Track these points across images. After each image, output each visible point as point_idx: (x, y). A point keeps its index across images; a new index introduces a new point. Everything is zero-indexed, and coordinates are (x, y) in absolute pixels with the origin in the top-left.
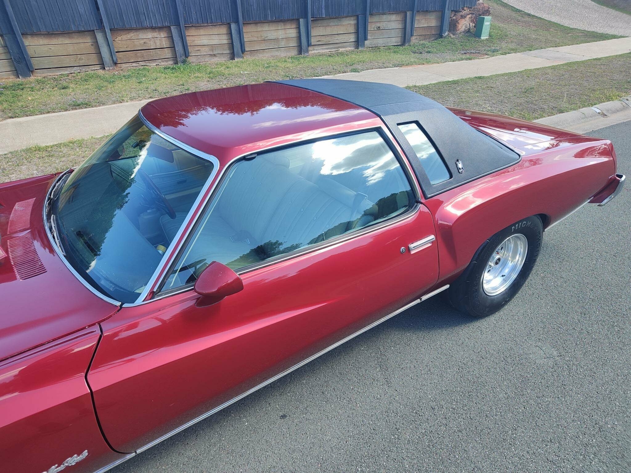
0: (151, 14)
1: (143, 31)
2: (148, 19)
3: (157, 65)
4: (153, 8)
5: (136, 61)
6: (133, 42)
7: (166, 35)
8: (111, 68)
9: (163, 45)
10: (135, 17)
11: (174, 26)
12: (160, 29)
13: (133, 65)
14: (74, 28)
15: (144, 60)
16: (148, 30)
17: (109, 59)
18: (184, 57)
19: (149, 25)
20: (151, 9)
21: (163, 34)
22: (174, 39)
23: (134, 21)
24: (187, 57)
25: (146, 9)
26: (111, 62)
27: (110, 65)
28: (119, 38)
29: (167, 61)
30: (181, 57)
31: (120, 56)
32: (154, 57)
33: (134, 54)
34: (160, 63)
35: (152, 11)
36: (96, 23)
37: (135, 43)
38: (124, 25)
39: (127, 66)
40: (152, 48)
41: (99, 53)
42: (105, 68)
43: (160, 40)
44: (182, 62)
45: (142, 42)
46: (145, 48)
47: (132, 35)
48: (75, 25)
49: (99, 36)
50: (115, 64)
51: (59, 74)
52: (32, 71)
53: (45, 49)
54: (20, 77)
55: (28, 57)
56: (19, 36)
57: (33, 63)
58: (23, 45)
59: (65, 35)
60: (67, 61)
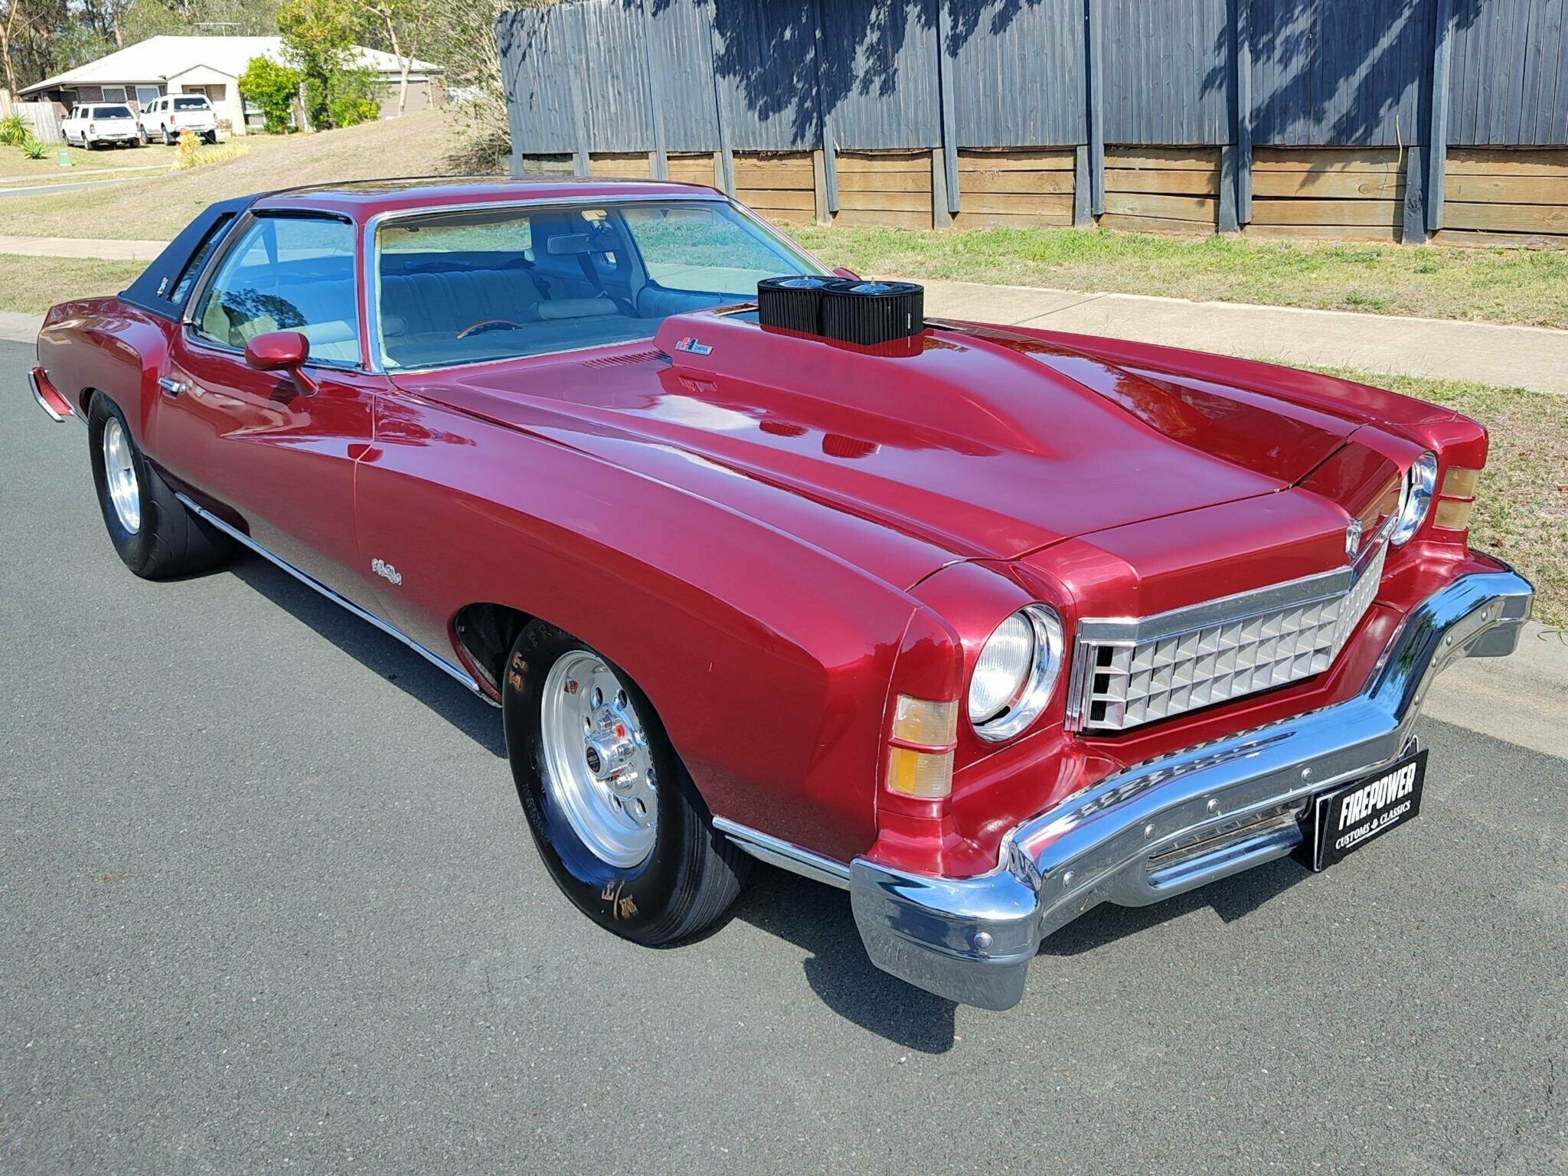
51: (1488, 245)
52: (1434, 232)
53: (1485, 184)
54: (1404, 240)
55: (1436, 197)
56: (1437, 150)
57: (1442, 215)
58: (1436, 170)
59: (1547, 155)
60: (1521, 219)
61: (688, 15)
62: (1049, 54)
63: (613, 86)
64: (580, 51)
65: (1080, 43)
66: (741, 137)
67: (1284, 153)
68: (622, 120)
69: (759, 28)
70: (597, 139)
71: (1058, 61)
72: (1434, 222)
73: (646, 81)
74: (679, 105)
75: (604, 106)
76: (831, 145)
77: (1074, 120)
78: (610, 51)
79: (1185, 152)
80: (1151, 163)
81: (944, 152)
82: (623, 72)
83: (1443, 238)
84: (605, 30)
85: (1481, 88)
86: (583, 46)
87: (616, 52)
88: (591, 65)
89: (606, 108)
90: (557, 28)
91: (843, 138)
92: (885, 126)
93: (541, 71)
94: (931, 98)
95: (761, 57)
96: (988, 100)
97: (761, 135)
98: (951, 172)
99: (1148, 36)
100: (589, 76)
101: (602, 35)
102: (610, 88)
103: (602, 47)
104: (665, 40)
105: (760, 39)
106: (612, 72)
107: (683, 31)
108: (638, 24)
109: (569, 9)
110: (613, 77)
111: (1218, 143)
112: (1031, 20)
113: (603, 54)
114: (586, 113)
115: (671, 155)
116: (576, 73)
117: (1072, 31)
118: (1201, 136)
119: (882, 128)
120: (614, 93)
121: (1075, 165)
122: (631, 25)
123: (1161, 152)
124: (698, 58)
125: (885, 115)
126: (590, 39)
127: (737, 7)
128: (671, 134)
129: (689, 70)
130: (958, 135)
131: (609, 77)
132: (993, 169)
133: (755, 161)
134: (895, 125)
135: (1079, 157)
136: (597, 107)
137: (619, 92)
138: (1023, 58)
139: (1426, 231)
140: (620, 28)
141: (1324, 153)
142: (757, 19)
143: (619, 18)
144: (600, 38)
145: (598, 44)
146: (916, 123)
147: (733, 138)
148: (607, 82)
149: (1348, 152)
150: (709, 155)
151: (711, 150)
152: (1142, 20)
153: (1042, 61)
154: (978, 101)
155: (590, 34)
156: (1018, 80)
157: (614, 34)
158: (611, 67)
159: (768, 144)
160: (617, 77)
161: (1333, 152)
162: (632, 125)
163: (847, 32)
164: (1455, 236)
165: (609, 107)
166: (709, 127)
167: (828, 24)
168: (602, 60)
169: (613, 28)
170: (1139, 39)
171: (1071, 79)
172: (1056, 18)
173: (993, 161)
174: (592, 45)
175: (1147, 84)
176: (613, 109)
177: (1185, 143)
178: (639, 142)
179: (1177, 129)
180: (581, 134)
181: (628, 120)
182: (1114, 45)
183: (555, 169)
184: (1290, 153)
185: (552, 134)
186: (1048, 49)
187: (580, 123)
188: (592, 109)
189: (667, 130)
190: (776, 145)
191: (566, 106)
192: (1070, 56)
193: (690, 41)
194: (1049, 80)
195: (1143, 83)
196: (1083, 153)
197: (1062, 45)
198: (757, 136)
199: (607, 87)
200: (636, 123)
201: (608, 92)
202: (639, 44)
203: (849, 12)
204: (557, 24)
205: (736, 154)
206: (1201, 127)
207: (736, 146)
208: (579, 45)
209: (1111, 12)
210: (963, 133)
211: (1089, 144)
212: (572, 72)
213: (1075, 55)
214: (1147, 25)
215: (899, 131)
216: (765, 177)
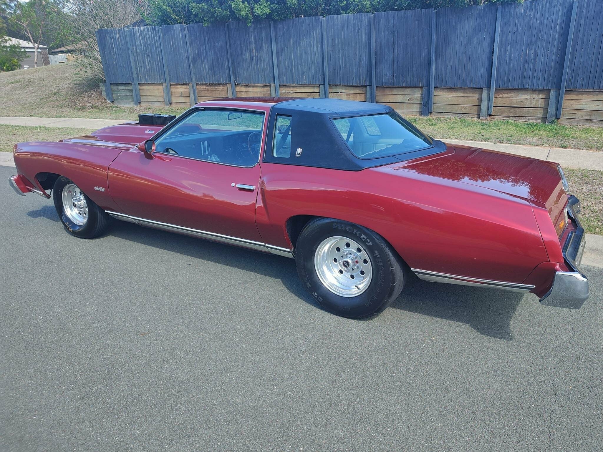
0: (535, 78)
1: (524, 91)
2: (532, 82)
3: (525, 121)
4: (539, 73)
5: (508, 115)
6: (512, 100)
7: (544, 96)
8: (484, 118)
9: (538, 105)
10: (520, 80)
11: (555, 90)
12: (540, 91)
13: (504, 118)
14: (468, 86)
15: (515, 116)
16: (528, 91)
17: (486, 111)
18: (553, 118)
19: (531, 87)
20: (538, 74)
21: (541, 96)
22: (550, 101)
23: (518, 83)
24: (558, 119)
25: (533, 74)
26: (487, 113)
27: (484, 116)
28: (501, 96)
29: (536, 120)
30: (551, 117)
31: (496, 110)
32: (525, 114)
33: (508, 110)
34: (529, 120)
35: (537, 75)
36: (486, 83)
37: (513, 101)
38: (508, 86)
39: (499, 118)
40: (527, 106)
41: (480, 106)
42: (480, 118)
43: (536, 100)
44: (550, 122)
45: (519, 100)
46: (520, 106)
47: (513, 95)
48: (471, 84)
49: (485, 93)
50: (490, 115)
51: (447, 117)
52: (431, 113)
53: (445, 98)
54: (422, 116)
55: (431, 103)
56: (432, 88)
57: (434, 108)
58: (431, 94)
59: (462, 90)
60: (455, 109)
61: (177, 34)
62: (310, 54)
63: (147, 59)
64: (133, 46)
65: (320, 51)
66: (199, 78)
67: (386, 88)
68: (152, 71)
69: (205, 40)
70: (142, 78)
71: (313, 57)
72: (431, 110)
73: (161, 58)
74: (174, 67)
75: (144, 66)
76: (234, 82)
77: (318, 76)
78: (146, 46)
79: (355, 88)
80: (344, 91)
81: (275, 85)
82: (151, 54)
83: (433, 115)
84: (143, 38)
85: (444, 70)
86: (134, 44)
87: (148, 46)
88: (138, 51)
89: (145, 67)
90: (123, 36)
91: (238, 79)
92: (253, 76)
93: (117, 52)
94: (269, 67)
95: (206, 50)
96: (289, 68)
97: (207, 78)
98: (278, 93)
99: (342, 50)
100: (137, 55)
101: (142, 40)
102: (146, 60)
103: (142, 45)
104: (168, 43)
105: (205, 44)
106: (147, 54)
107: (175, 40)
108: (157, 37)
109: (127, 29)
110: (147, 56)
111: (365, 85)
112: (303, 42)
113: (143, 47)
114: (137, 68)
115: (171, 84)
116: (132, 53)
117: (317, 47)
118: (360, 83)
119: (252, 77)
120: (148, 62)
121: (319, 91)
122: (154, 37)
123: (347, 87)
124: (181, 50)
125: (253, 72)
126: (137, 41)
127: (196, 32)
128: (172, 77)
129: (178, 54)
130: (279, 80)
131: (146, 55)
132: (292, 91)
133: (205, 87)
134: (257, 76)
135: (321, 88)
136: (141, 67)
137: (150, 61)
138: (301, 55)
139: (429, 112)
140: (149, 38)
141: (398, 89)
142: (204, 37)
143: (149, 34)
144: (141, 41)
145: (141, 43)
146: (264, 75)
147: (196, 79)
148: (145, 58)
149: (405, 89)
150: (187, 84)
151: (187, 83)
152: (340, 44)
153: (307, 56)
154: (286, 69)
155: (137, 39)
156: (299, 62)
157: (147, 40)
158: (146, 52)
159: (210, 81)
160: (149, 56)
161: (401, 88)
162: (156, 73)
163: (238, 43)
164: (437, 114)
165: (146, 67)
166: (186, 74)
167: (231, 40)
168: (143, 49)
169: (146, 38)
170: (339, 51)
171: (317, 62)
172: (312, 42)
173: (292, 89)
174: (138, 43)
175: (342, 65)
176: (148, 67)
177: (355, 85)
178: (159, 79)
179: (352, 80)
180: (135, 76)
181: (154, 72)
182: (331, 52)
183: (124, 89)
184: (388, 88)
185: (123, 76)
186: (309, 52)
187: (134, 72)
188: (139, 67)
189: (170, 75)
190: (213, 82)
191: (128, 66)
192: (317, 55)
193: (178, 44)
194: (310, 62)
195: (341, 65)
196: (322, 87)
197: (314, 51)
198: (205, 78)
199: (145, 59)
200: (157, 71)
201: (145, 61)
202: (158, 44)
203: (239, 36)
204: (122, 35)
205: (197, 84)
206: (360, 80)
207: (197, 81)
208: (132, 42)
209: (330, 41)
210: (281, 79)
211: (324, 84)
212: (130, 53)
213: (318, 54)
214: (342, 45)
215: (258, 78)
216: (209, 92)
